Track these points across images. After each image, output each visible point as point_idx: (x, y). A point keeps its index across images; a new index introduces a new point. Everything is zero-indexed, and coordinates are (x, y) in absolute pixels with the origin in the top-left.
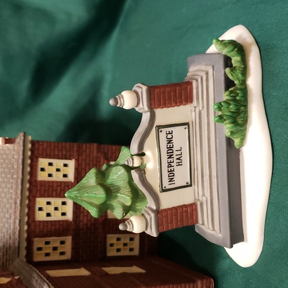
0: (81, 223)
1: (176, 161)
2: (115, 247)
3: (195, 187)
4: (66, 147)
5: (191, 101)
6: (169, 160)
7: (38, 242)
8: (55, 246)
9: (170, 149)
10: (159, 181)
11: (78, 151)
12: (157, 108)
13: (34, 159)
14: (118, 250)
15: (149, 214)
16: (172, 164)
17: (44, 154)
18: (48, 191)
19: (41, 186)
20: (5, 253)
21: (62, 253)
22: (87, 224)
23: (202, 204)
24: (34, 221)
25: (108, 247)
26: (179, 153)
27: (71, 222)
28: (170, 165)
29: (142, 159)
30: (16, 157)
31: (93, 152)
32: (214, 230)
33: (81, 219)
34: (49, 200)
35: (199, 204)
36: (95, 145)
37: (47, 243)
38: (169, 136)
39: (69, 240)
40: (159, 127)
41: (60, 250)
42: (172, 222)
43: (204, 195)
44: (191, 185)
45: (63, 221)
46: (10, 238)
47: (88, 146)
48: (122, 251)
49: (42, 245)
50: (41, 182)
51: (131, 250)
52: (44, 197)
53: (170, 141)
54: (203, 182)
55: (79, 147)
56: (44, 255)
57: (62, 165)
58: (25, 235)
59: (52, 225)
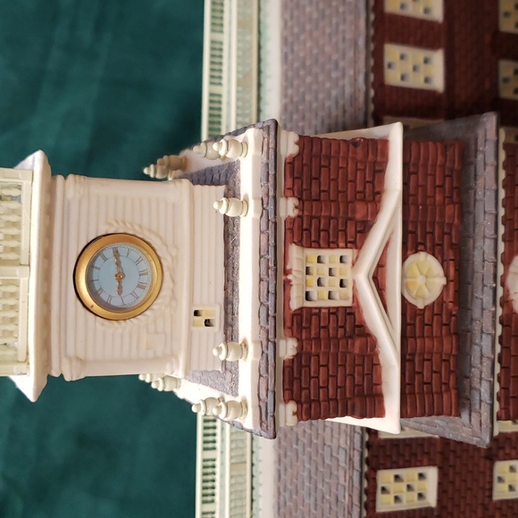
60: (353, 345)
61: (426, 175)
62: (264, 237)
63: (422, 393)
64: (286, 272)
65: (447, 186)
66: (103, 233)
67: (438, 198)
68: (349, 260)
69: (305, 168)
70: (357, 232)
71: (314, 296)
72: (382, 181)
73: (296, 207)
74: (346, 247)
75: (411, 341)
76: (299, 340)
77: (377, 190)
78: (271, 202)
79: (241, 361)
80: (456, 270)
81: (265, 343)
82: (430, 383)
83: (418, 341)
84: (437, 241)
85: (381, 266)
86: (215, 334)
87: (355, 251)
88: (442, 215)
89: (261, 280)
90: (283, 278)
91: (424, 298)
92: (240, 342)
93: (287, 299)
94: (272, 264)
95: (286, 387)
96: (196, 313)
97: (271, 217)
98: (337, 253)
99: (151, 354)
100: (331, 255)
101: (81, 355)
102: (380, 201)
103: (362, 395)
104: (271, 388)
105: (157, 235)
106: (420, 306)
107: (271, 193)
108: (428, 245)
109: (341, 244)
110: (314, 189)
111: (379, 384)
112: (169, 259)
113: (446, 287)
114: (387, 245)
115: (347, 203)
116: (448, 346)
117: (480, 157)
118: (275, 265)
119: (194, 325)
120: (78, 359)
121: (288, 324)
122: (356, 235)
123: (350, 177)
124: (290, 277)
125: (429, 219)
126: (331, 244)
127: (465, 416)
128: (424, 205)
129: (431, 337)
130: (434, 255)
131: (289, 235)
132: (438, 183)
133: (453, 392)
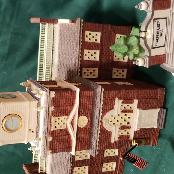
0: (102, 62)
1: (160, 35)
2: (116, 74)
3: (166, 47)
4: (97, 26)
5: (170, 8)
6: (157, 34)
7: (84, 70)
8: (91, 72)
9: (158, 29)
10: (152, 44)
11: (102, 28)
12: (155, 10)
13: (84, 31)
14: (117, 76)
15: (146, 58)
16: (158, 36)
17: (88, 29)
18: (89, 47)
19: (86, 44)
20: (70, 74)
21: (94, 75)
22: (104, 63)
23: (168, 55)
24: (83, 60)
25: (113, 74)
26: (162, 31)
27: (98, 62)
28: (157, 37)
29: (146, 33)
30: (76, 30)
31: (109, 29)
32: (172, 66)
33: (102, 61)
34: (89, 51)
35: (167, 54)
36: (110, 25)
37: (88, 70)
38: (159, 24)
39: (97, 70)
40: (155, 19)
41: (93, 74)
42: (155, 62)
43: (169, 51)
44: (164, 46)
45: (95, 61)
46: (73, 67)
47: (107, 26)
48: (119, 76)
49: (86, 71)
50: (86, 42)
51: (123, 76)
52: (88, 49)
53: (158, 26)
54: (170, 45)
55: (103, 26)
56: (87, 76)
57: (95, 35)
58: (80, 66)
59: (90, 62)
60: (66, 137)
61: (85, 98)
62: (46, 116)
63: (81, 146)
64: (51, 122)
65: (90, 101)
66: (9, 114)
67: (88, 103)
68: (66, 118)
69: (56, 99)
70: (68, 112)
71: (57, 127)
72: (75, 100)
73: (54, 108)
74: (65, 116)
75: (79, 135)
76: (53, 137)
77: (73, 102)
78: (48, 108)
79: (39, 142)
80: (91, 119)
81: (45, 139)
82: (83, 143)
83: (81, 135)
84: (87, 113)
85: (73, 119)
86: (34, 134)
87: (67, 116)
88: (88, 107)
89: (45, 125)
90: (50, 124)
91: (83, 125)
92: (39, 137)
93: (51, 128)
94: (47, 122)
95: (50, 147)
96: (30, 130)
97: (48, 112)
98: (63, 117)
99: (19, 139)
100: (62, 118)
101: (3, 140)
102: (74, 105)
103: (67, 147)
104: (45, 148)
105: (21, 113)
106: (82, 127)
107: (48, 106)
108: (85, 114)
109: (64, 115)
110: (58, 103)
111: (71, 144)
112: (24, 119)
113: (88, 123)
114: (75, 115)
115: (66, 106)
116: (88, 135)
117: (97, 95)
118: (48, 122)
119: (29, 132)
120: (3, 141)
121: (51, 133)
122: (68, 113)
123: (67, 100)
124: (51, 124)
125: (85, 108)
126: (62, 115)
127: (90, 150)
128: (84, 105)
129: (84, 134)
130: (86, 116)
131: (52, 114)
132: (88, 100)
133: (88, 145)
